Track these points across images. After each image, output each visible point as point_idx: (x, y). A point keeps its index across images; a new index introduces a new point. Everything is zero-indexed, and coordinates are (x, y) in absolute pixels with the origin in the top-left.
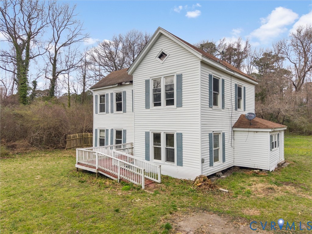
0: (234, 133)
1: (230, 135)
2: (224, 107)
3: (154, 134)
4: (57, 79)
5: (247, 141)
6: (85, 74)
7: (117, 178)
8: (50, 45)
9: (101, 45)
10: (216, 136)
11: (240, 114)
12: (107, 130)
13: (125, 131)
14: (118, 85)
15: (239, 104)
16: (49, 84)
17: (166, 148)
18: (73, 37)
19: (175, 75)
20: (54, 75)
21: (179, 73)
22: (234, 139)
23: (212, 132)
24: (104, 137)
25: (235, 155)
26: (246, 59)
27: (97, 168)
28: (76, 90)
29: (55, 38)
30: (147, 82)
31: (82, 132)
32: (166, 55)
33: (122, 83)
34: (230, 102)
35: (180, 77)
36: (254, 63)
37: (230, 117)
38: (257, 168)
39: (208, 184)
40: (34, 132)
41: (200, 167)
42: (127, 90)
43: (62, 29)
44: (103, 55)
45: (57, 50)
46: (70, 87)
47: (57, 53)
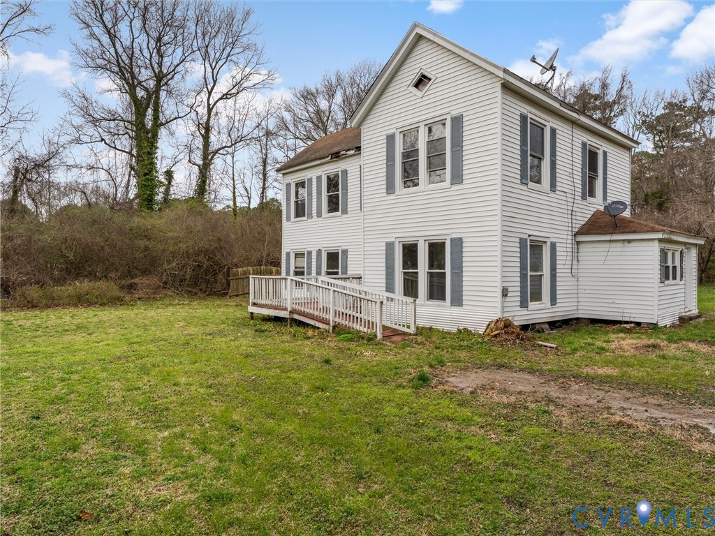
0: (578, 248)
1: (570, 250)
2: (555, 187)
3: (405, 247)
4: (211, 167)
5: (606, 262)
6: (266, 155)
7: (329, 324)
8: (199, 98)
9: (299, 95)
10: (537, 247)
11: (595, 210)
12: (310, 253)
13: (345, 252)
14: (331, 159)
15: (592, 187)
16: (195, 175)
17: (428, 272)
18: (242, 79)
19: (449, 117)
20: (205, 157)
21: (455, 113)
22: (578, 261)
23: (526, 237)
24: (304, 268)
25: (580, 295)
26: (621, 118)
27: (289, 310)
28: (249, 189)
29: (208, 82)
30: (391, 139)
31: (261, 265)
32: (430, 79)
33: (340, 152)
34: (569, 179)
35: (457, 122)
36: (641, 127)
37: (570, 212)
38: (628, 320)
39: (513, 332)
40: (169, 262)
41: (499, 305)
42: (349, 166)
43: (220, 63)
44: (303, 118)
45: (211, 106)
46: (236, 182)
47: (212, 114)
